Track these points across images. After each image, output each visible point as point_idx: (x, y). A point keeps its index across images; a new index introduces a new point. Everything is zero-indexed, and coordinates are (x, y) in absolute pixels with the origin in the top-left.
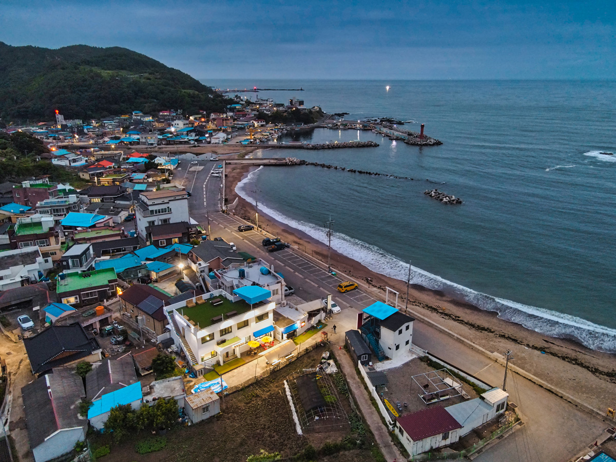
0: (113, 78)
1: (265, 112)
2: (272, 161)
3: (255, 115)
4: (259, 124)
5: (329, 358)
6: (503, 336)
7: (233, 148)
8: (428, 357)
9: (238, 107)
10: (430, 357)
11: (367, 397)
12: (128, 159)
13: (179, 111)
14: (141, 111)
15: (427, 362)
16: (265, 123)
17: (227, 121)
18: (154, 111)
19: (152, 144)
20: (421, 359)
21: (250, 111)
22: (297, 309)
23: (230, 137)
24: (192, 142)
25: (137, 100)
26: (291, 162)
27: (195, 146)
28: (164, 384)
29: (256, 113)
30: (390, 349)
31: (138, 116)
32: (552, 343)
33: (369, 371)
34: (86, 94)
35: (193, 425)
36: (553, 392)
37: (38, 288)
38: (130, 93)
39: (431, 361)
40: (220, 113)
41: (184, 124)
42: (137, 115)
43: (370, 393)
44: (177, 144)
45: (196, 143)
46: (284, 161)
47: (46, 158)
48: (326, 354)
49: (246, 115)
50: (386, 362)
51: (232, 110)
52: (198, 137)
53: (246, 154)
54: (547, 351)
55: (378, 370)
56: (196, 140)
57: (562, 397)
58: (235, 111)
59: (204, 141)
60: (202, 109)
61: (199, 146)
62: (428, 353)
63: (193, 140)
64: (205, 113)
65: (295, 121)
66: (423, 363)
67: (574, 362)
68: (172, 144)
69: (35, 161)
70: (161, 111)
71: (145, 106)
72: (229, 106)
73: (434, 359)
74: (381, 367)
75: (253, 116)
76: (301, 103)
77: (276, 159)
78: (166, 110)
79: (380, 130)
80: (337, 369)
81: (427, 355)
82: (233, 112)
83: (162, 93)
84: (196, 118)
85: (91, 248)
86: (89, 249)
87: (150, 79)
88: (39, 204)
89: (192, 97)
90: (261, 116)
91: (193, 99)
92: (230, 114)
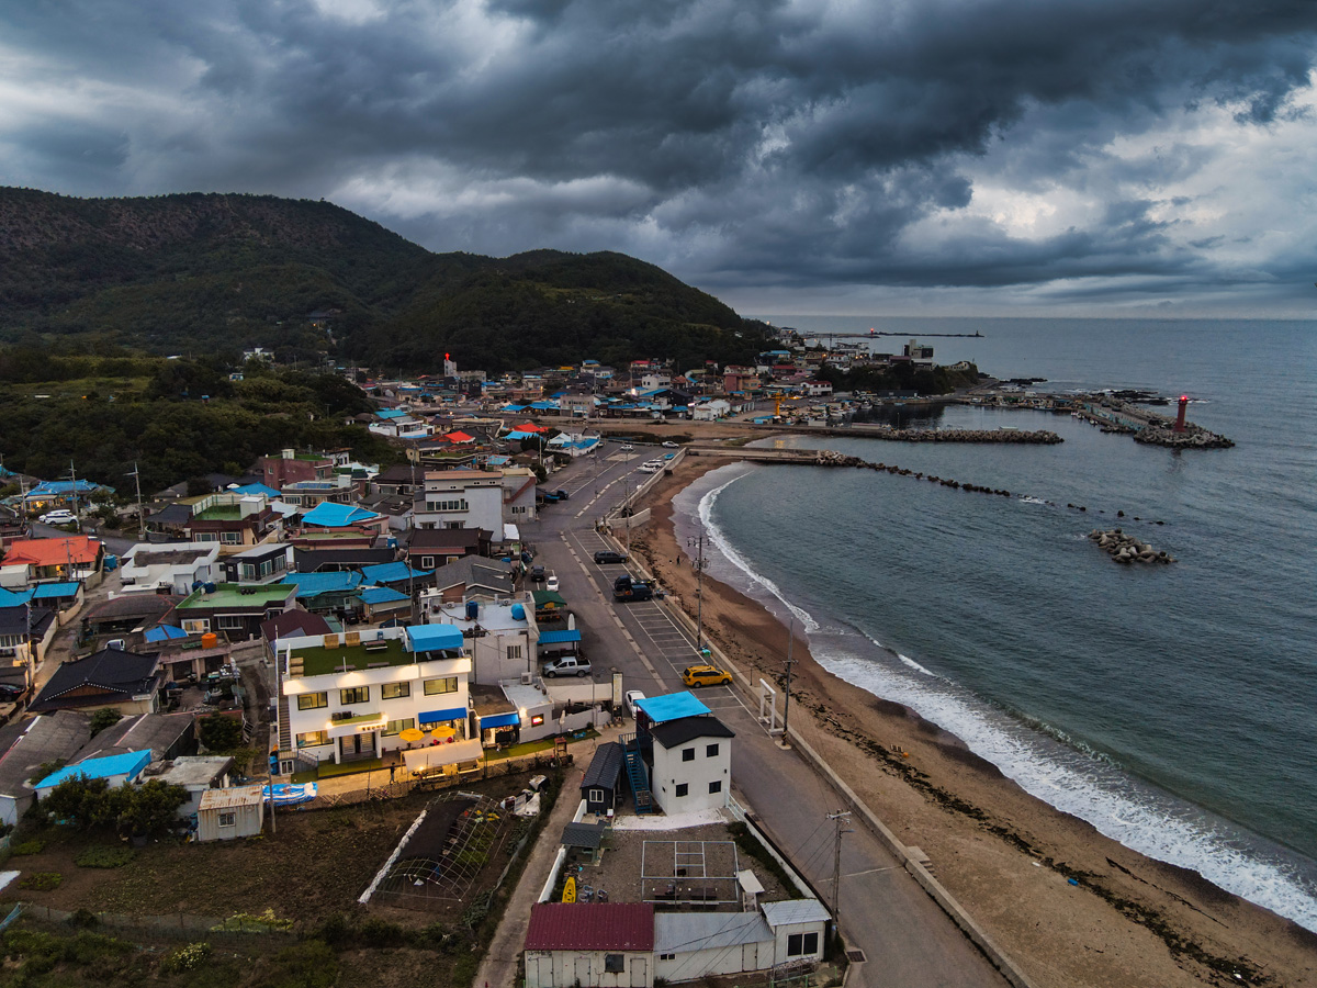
0: (561, 299)
1: (837, 367)
2: (785, 455)
3: (813, 371)
4: (816, 390)
6: (1001, 832)
7: (733, 430)
8: (745, 825)
9: (782, 354)
10: (749, 824)
12: (507, 433)
13: (668, 361)
14: (598, 359)
15: (737, 834)
16: (830, 389)
17: (746, 381)
18: (622, 360)
19: (580, 415)
20: (730, 827)
21: (804, 363)
22: (545, 693)
23: (738, 409)
24: (656, 415)
25: (595, 340)
26: (827, 458)
27: (658, 423)
28: (195, 765)
29: (817, 368)
30: (665, 790)
31: (591, 368)
32: (1123, 869)
34: (507, 327)
35: (198, 844)
36: (984, 953)
37: (166, 602)
38: (585, 326)
39: (747, 833)
40: (743, 365)
41: (661, 384)
42: (589, 368)
44: (625, 417)
45: (663, 417)
46: (812, 457)
47: (364, 422)
48: (538, 781)
49: (796, 371)
51: (767, 361)
52: (670, 406)
53: (748, 441)
54: (1090, 882)
55: (625, 830)
56: (666, 412)
57: (998, 968)
58: (774, 362)
59: (681, 415)
60: (711, 359)
61: (665, 423)
62: (748, 817)
63: (659, 411)
64: (716, 365)
65: (899, 388)
66: (728, 836)
67: (1142, 919)
68: (617, 417)
69: (342, 424)
70: (634, 360)
71: (607, 351)
72: (762, 354)
73: (753, 831)
74: (630, 823)
75: (809, 373)
76: (928, 352)
77: (797, 451)
78: (645, 360)
79: (1092, 412)
80: (538, 810)
81: (745, 820)
82: (770, 364)
83: (643, 326)
84: (692, 376)
85: (290, 552)
86: (285, 553)
87: (631, 303)
88: (290, 487)
89: (697, 335)
90: (825, 375)
91: (698, 339)
92: (763, 369)
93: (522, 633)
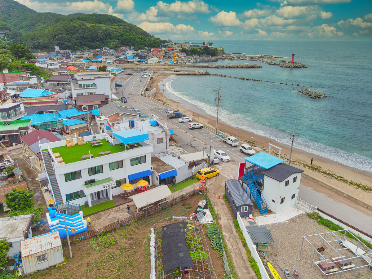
2: (186, 72)
3: (179, 50)
4: (181, 55)
5: (206, 207)
8: (318, 214)
9: (169, 45)
10: (321, 214)
11: (245, 257)
12: (89, 67)
13: (132, 47)
14: (108, 47)
15: (316, 219)
16: (185, 54)
17: (161, 52)
18: (116, 47)
19: (110, 63)
20: (309, 216)
21: (176, 47)
22: (179, 158)
23: (161, 60)
25: (106, 40)
26: (199, 73)
27: (137, 65)
29: (180, 48)
30: (274, 201)
31: (106, 50)
33: (248, 224)
34: (75, 35)
35: (24, 276)
38: (102, 36)
39: (321, 218)
40: (156, 48)
41: (133, 53)
42: (105, 49)
43: (249, 252)
46: (194, 73)
47: (33, 62)
48: (202, 203)
49: (174, 49)
50: (269, 216)
51: (165, 46)
52: (139, 59)
55: (259, 224)
56: (138, 61)
58: (167, 47)
59: (143, 62)
60: (146, 46)
61: (139, 65)
62: (318, 209)
63: (136, 61)
64: (148, 48)
65: (205, 54)
66: (312, 221)
68: (122, 63)
69: (24, 63)
70: (120, 47)
71: (111, 44)
72: (163, 44)
73: (326, 217)
74: (262, 220)
75: (178, 50)
76: (211, 44)
77: (189, 71)
78: (124, 47)
79: (263, 60)
80: (212, 220)
81: (317, 211)
83: (122, 36)
84: (141, 52)
85: (22, 106)
86: (20, 106)
87: (116, 29)
88: (10, 84)
89: (140, 39)
90: (183, 51)
91: (141, 40)
92: (164, 49)
93: (163, 132)
